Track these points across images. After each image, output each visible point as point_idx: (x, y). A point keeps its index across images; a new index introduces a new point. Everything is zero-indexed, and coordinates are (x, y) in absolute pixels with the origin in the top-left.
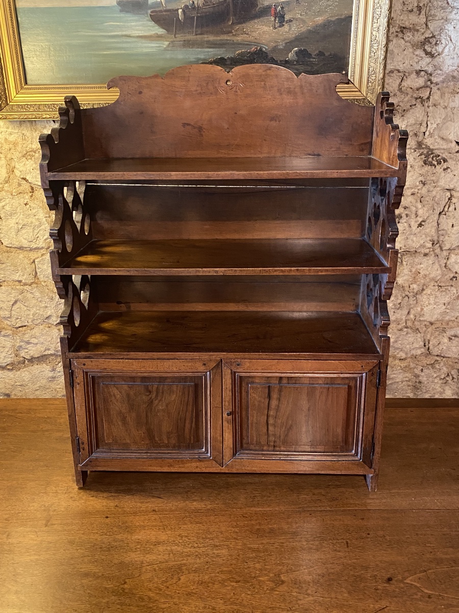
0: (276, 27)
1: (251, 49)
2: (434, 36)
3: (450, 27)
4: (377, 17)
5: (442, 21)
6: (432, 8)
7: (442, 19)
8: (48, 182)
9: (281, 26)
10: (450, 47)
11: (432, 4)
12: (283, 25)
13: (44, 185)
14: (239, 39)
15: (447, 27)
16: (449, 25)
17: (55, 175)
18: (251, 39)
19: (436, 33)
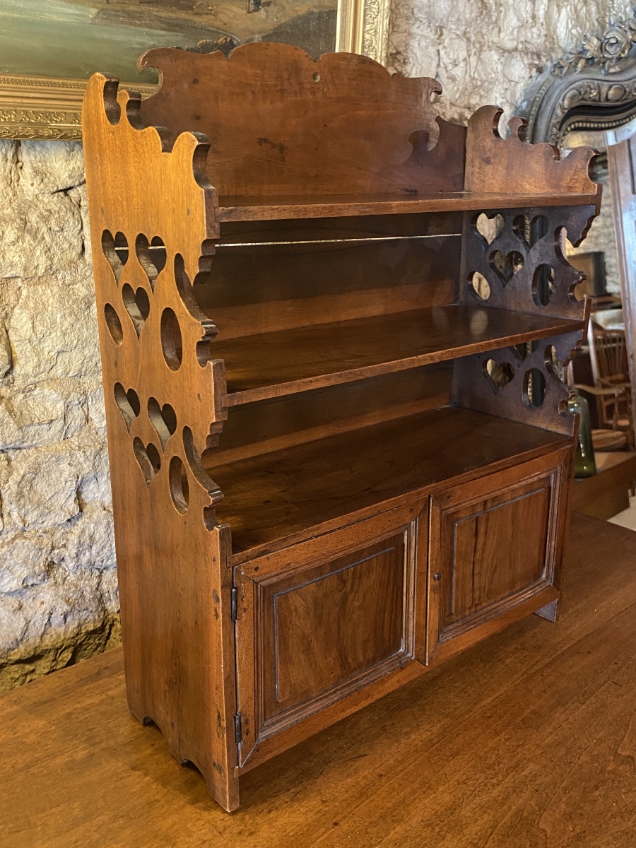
0: (251, 10)
1: (219, 39)
2: (398, 53)
3: (414, 43)
4: (373, 16)
5: (406, 34)
6: (398, 16)
7: (405, 32)
8: (217, 226)
9: (257, 10)
10: (417, 68)
11: (399, 11)
12: (260, 9)
13: (212, 232)
14: (202, 21)
15: (411, 43)
16: (413, 40)
17: (231, 211)
18: (218, 23)
19: (401, 49)
